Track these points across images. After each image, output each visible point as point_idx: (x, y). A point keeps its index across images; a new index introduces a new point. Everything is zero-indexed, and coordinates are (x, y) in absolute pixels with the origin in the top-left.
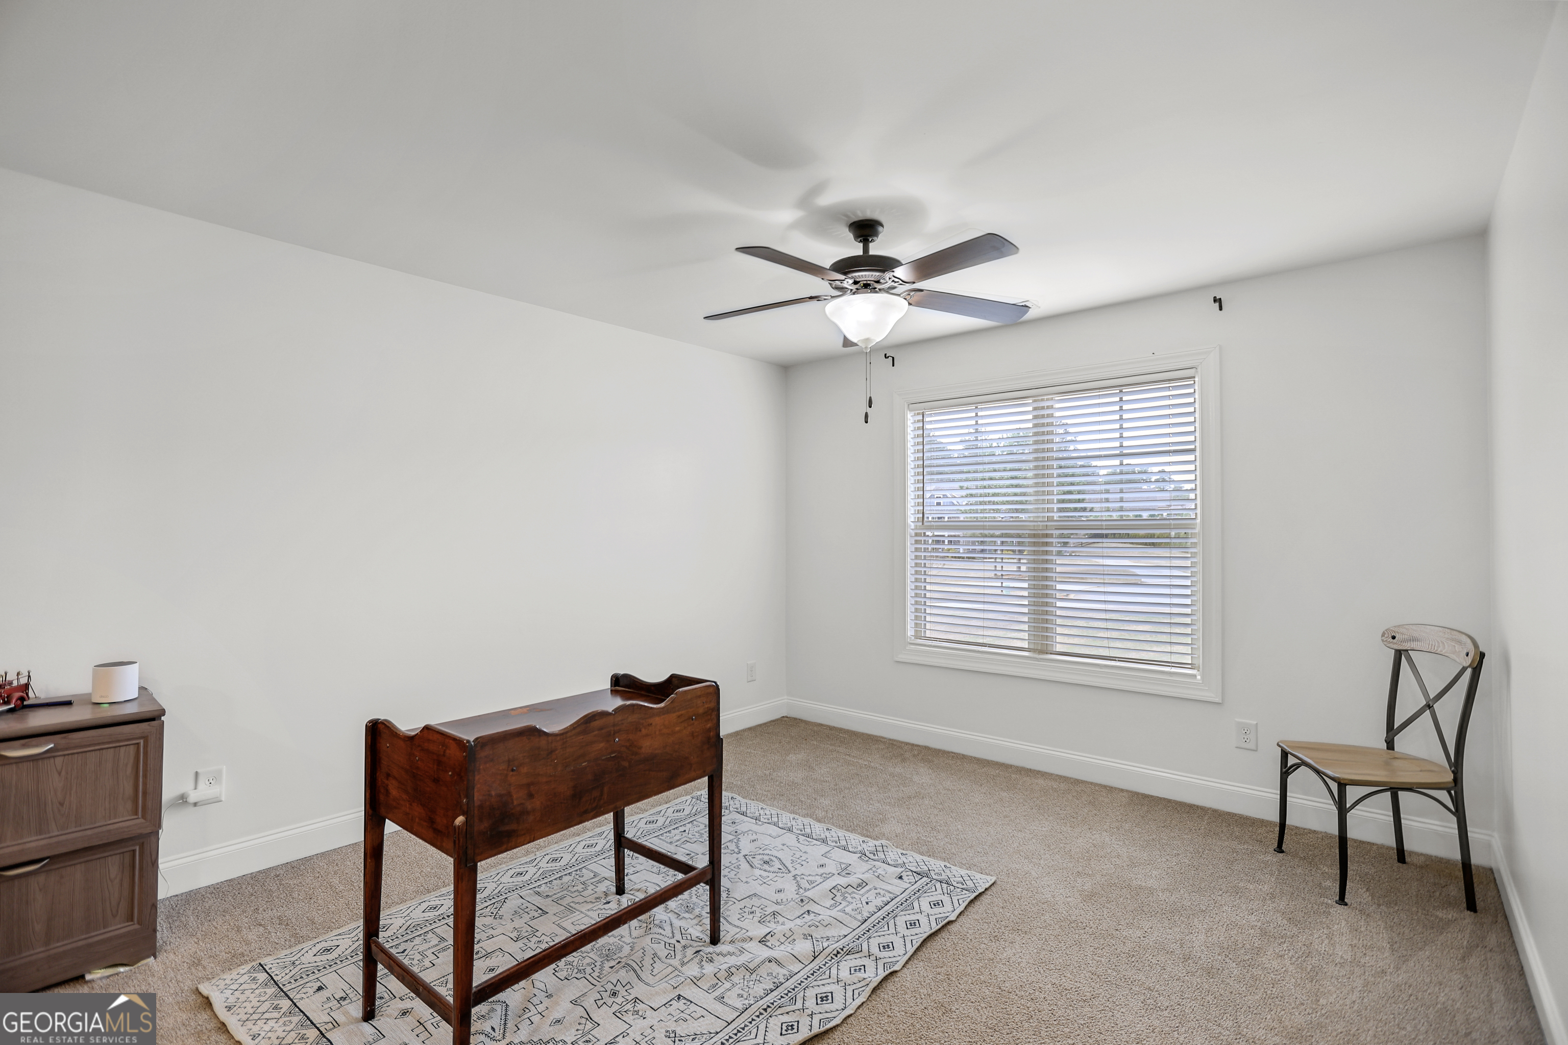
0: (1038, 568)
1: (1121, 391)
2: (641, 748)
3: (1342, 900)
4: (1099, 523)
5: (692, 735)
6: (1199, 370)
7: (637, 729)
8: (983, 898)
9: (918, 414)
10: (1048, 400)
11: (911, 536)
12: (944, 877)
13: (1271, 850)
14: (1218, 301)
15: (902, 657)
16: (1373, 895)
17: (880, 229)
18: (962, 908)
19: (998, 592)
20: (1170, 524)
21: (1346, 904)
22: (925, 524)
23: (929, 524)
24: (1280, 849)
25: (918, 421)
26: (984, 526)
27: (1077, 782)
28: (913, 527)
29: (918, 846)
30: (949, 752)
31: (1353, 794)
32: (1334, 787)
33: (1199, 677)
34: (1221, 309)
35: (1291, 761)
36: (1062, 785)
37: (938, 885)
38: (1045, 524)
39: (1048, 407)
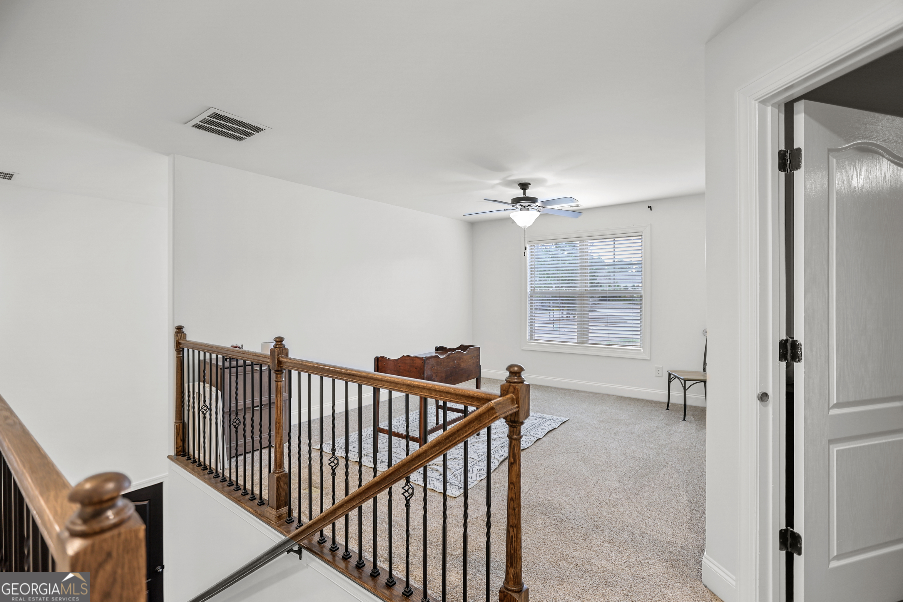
0: (582, 310)
1: (614, 240)
2: (461, 365)
3: (684, 420)
4: (606, 292)
5: (473, 363)
6: (643, 232)
7: (460, 359)
8: (566, 423)
9: (532, 246)
10: (586, 242)
11: (529, 297)
12: (551, 418)
13: (665, 409)
14: (650, 207)
15: (525, 348)
16: (695, 419)
17: (530, 186)
18: (559, 425)
19: (552, 329)
20: (632, 292)
21: (686, 421)
22: (535, 292)
23: (536, 292)
24: (668, 409)
25: (532, 249)
26: (559, 293)
27: (597, 393)
28: (529, 293)
29: (539, 411)
30: (545, 386)
31: (688, 383)
32: (683, 381)
33: (642, 351)
34: (651, 210)
35: (672, 376)
36: (591, 395)
37: (550, 420)
38: (584, 292)
39: (586, 245)
